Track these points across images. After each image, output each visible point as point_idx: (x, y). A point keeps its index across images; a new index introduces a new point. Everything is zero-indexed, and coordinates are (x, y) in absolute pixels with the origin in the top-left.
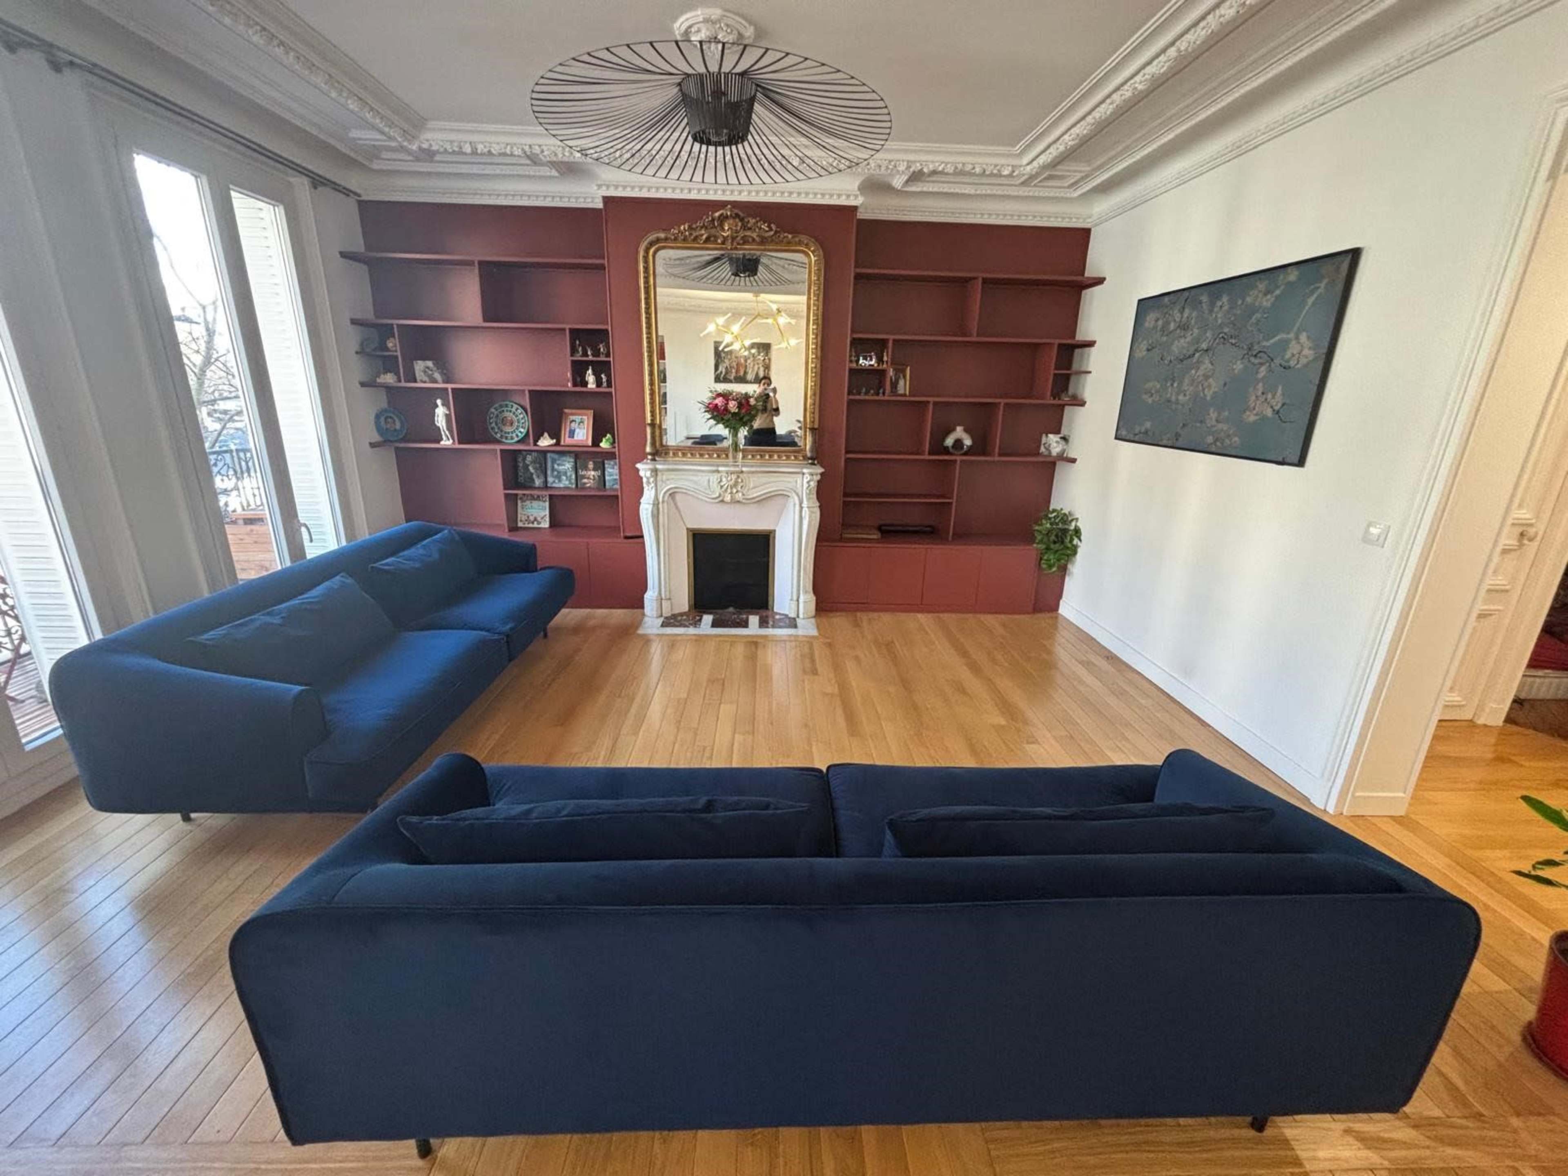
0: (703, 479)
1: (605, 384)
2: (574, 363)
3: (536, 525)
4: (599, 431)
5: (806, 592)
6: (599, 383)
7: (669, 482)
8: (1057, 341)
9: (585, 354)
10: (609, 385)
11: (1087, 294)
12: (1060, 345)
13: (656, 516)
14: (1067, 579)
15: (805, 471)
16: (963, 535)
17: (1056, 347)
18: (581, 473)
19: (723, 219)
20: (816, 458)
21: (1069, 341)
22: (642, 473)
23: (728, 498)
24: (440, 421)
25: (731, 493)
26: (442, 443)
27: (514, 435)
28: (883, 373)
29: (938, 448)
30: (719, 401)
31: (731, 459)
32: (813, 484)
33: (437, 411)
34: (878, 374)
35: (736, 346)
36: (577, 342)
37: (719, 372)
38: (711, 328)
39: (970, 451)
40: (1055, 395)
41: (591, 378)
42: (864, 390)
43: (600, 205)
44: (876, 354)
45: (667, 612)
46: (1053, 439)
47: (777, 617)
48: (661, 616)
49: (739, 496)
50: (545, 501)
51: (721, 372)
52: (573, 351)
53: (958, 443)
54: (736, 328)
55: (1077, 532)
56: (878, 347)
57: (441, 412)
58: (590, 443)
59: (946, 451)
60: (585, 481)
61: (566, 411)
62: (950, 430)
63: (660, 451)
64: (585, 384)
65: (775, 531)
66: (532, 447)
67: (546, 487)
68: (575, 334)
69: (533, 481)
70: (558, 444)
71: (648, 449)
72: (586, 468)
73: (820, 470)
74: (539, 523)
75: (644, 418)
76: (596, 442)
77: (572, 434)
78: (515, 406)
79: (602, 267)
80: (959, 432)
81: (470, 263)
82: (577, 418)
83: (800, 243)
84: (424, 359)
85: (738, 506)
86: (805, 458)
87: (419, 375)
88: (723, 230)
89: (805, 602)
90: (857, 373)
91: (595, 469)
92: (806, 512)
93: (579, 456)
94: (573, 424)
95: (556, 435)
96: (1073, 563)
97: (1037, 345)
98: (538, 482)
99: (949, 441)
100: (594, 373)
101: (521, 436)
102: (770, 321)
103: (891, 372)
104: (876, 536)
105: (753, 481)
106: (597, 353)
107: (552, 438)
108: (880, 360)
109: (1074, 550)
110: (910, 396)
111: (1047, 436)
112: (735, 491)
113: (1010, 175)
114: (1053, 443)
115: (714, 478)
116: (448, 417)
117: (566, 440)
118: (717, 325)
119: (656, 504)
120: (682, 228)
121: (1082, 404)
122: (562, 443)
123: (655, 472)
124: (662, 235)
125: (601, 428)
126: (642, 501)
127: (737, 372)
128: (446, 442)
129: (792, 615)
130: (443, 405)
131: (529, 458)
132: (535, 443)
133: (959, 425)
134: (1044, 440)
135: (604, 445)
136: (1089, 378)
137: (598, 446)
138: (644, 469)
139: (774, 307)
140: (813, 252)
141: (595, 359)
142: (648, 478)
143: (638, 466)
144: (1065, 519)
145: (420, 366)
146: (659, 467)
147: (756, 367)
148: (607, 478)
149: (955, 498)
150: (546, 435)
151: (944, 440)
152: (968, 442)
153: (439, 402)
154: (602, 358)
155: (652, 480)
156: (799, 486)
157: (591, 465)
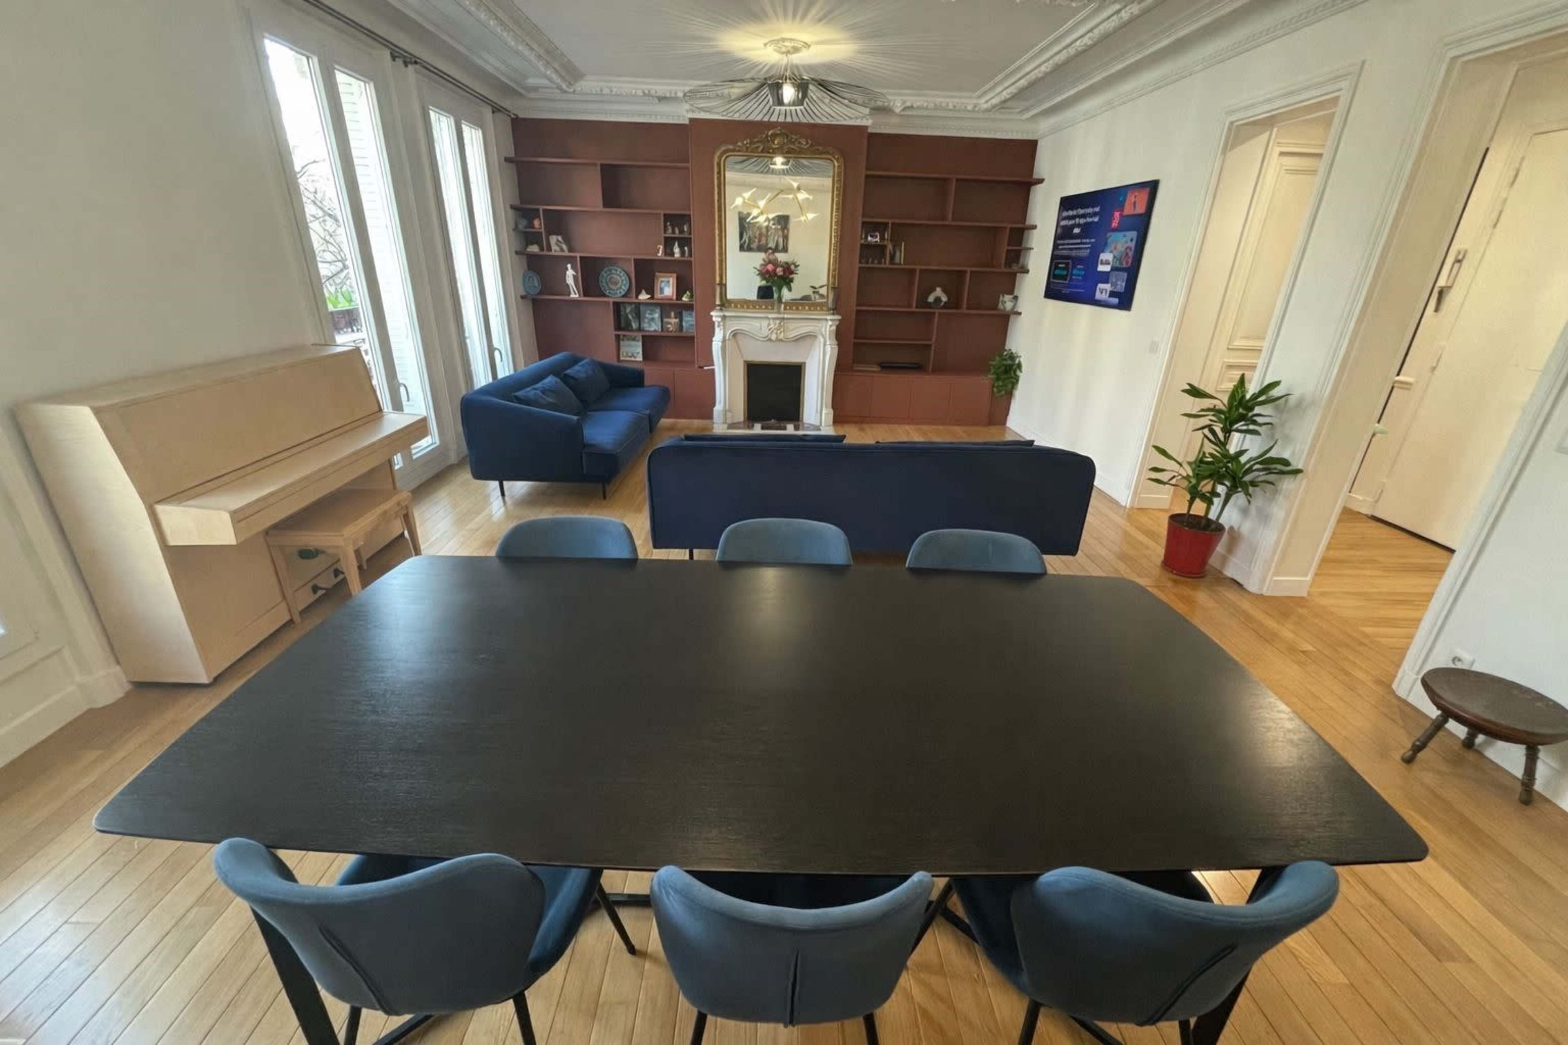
0: (756, 324)
1: (687, 254)
2: (666, 239)
3: (633, 359)
4: (681, 289)
5: (826, 407)
6: (683, 253)
7: (734, 326)
8: (1010, 226)
9: (673, 232)
10: (690, 255)
11: (1033, 188)
12: (1011, 229)
13: (724, 348)
14: (1013, 401)
15: (829, 317)
16: (940, 369)
17: (1008, 230)
18: (665, 320)
19: (775, 136)
20: (835, 310)
21: (1021, 226)
22: (714, 319)
23: (774, 337)
24: (570, 281)
25: (777, 333)
26: (572, 296)
27: (618, 292)
28: (884, 247)
29: (923, 302)
30: (770, 267)
31: (776, 310)
32: (834, 328)
33: (568, 273)
34: (881, 248)
35: (761, 219)
36: (668, 224)
37: (743, 240)
38: (739, 201)
39: (946, 306)
40: (1008, 264)
41: (677, 250)
42: (870, 260)
43: (687, 122)
44: (880, 234)
45: (729, 421)
46: (1007, 298)
47: (806, 425)
48: (725, 423)
49: (781, 336)
50: (638, 341)
51: (745, 241)
52: (665, 231)
53: (938, 300)
54: (762, 203)
55: (1019, 366)
56: (879, 227)
57: (570, 273)
58: (675, 297)
59: (929, 305)
60: (669, 326)
61: (657, 274)
62: (933, 290)
63: (725, 304)
64: (673, 254)
65: (805, 363)
66: (634, 300)
67: (640, 329)
68: (667, 217)
69: (630, 325)
70: (652, 298)
71: (718, 302)
72: (670, 317)
73: (839, 317)
74: (635, 357)
75: (715, 280)
76: (679, 295)
77: (662, 290)
78: (619, 270)
79: (688, 168)
80: (939, 292)
81: (595, 165)
82: (665, 279)
83: (828, 153)
84: (557, 234)
85: (781, 343)
86: (829, 310)
87: (554, 247)
88: (774, 144)
89: (826, 414)
90: (866, 247)
91: (676, 318)
92: (828, 348)
93: (666, 307)
94: (663, 285)
95: (651, 291)
96: (1016, 389)
97: (995, 229)
98: (634, 326)
99: (931, 299)
100: (679, 246)
101: (623, 293)
102: (791, 196)
103: (890, 247)
104: (876, 368)
105: (791, 325)
106: (682, 231)
107: (647, 293)
108: (882, 238)
109: (1017, 379)
110: (904, 264)
111: (1003, 296)
112: (779, 332)
113: (973, 111)
114: (1007, 303)
115: (765, 323)
116: (575, 278)
117: (658, 295)
118: (744, 198)
119: (724, 341)
120: (745, 142)
121: (1027, 272)
122: (655, 297)
123: (724, 318)
124: (731, 147)
125: (682, 286)
126: (714, 339)
127: (759, 241)
128: (574, 295)
129: (818, 424)
130: (572, 268)
131: (628, 310)
132: (637, 297)
133: (939, 286)
134: (1001, 298)
135: (685, 299)
136: (1032, 252)
137: (681, 299)
138: (716, 316)
139: (795, 185)
140: (837, 160)
141: (681, 236)
142: (719, 323)
143: (712, 313)
144: (1012, 357)
145: (553, 239)
146: (727, 314)
147: (776, 238)
148: (684, 324)
149: (934, 339)
150: (643, 292)
151: (927, 298)
152: (944, 299)
153: (569, 266)
154: (686, 235)
155: (721, 324)
156: (823, 330)
157: (673, 314)
